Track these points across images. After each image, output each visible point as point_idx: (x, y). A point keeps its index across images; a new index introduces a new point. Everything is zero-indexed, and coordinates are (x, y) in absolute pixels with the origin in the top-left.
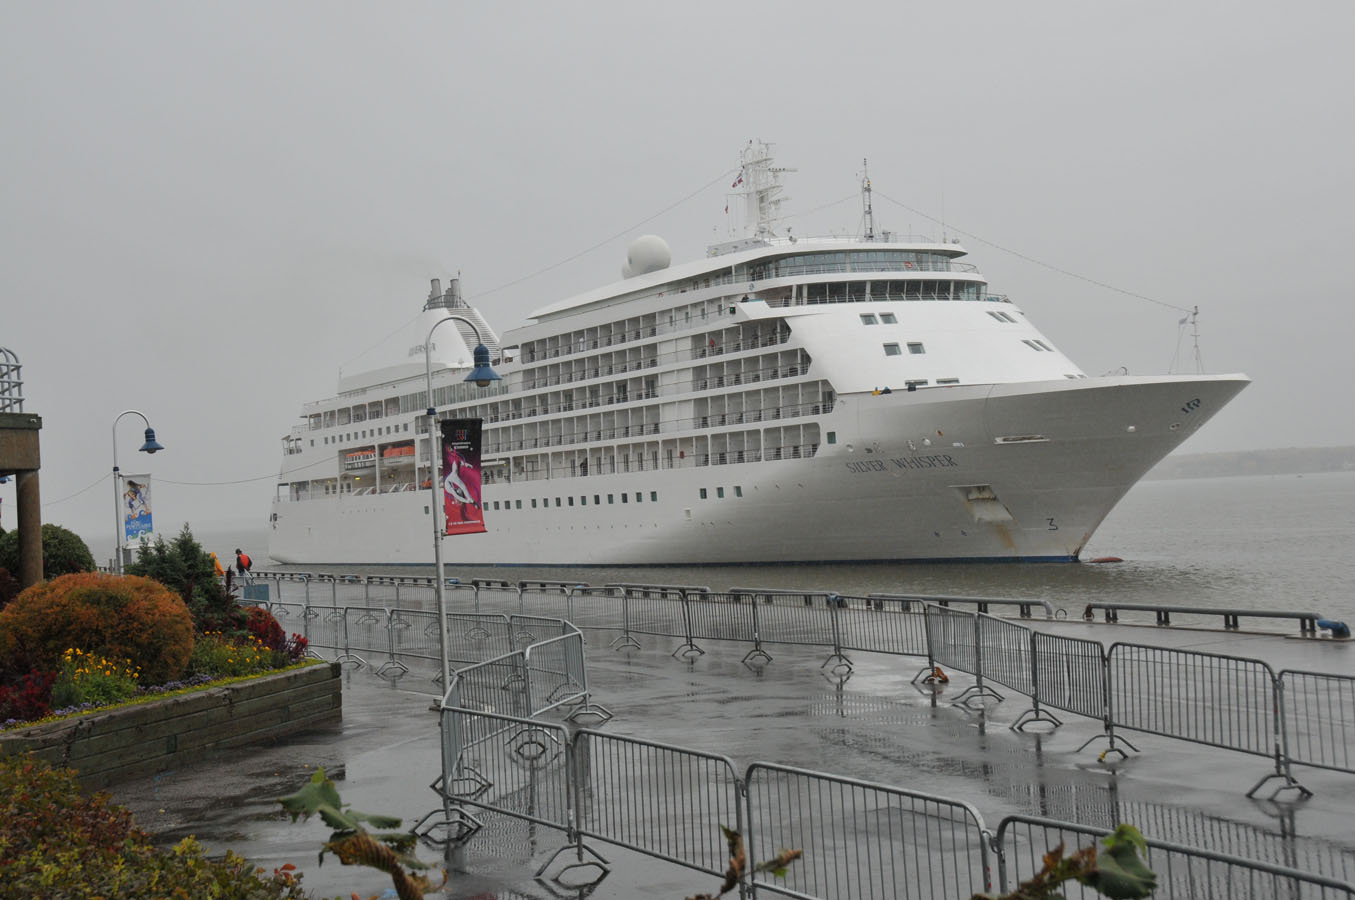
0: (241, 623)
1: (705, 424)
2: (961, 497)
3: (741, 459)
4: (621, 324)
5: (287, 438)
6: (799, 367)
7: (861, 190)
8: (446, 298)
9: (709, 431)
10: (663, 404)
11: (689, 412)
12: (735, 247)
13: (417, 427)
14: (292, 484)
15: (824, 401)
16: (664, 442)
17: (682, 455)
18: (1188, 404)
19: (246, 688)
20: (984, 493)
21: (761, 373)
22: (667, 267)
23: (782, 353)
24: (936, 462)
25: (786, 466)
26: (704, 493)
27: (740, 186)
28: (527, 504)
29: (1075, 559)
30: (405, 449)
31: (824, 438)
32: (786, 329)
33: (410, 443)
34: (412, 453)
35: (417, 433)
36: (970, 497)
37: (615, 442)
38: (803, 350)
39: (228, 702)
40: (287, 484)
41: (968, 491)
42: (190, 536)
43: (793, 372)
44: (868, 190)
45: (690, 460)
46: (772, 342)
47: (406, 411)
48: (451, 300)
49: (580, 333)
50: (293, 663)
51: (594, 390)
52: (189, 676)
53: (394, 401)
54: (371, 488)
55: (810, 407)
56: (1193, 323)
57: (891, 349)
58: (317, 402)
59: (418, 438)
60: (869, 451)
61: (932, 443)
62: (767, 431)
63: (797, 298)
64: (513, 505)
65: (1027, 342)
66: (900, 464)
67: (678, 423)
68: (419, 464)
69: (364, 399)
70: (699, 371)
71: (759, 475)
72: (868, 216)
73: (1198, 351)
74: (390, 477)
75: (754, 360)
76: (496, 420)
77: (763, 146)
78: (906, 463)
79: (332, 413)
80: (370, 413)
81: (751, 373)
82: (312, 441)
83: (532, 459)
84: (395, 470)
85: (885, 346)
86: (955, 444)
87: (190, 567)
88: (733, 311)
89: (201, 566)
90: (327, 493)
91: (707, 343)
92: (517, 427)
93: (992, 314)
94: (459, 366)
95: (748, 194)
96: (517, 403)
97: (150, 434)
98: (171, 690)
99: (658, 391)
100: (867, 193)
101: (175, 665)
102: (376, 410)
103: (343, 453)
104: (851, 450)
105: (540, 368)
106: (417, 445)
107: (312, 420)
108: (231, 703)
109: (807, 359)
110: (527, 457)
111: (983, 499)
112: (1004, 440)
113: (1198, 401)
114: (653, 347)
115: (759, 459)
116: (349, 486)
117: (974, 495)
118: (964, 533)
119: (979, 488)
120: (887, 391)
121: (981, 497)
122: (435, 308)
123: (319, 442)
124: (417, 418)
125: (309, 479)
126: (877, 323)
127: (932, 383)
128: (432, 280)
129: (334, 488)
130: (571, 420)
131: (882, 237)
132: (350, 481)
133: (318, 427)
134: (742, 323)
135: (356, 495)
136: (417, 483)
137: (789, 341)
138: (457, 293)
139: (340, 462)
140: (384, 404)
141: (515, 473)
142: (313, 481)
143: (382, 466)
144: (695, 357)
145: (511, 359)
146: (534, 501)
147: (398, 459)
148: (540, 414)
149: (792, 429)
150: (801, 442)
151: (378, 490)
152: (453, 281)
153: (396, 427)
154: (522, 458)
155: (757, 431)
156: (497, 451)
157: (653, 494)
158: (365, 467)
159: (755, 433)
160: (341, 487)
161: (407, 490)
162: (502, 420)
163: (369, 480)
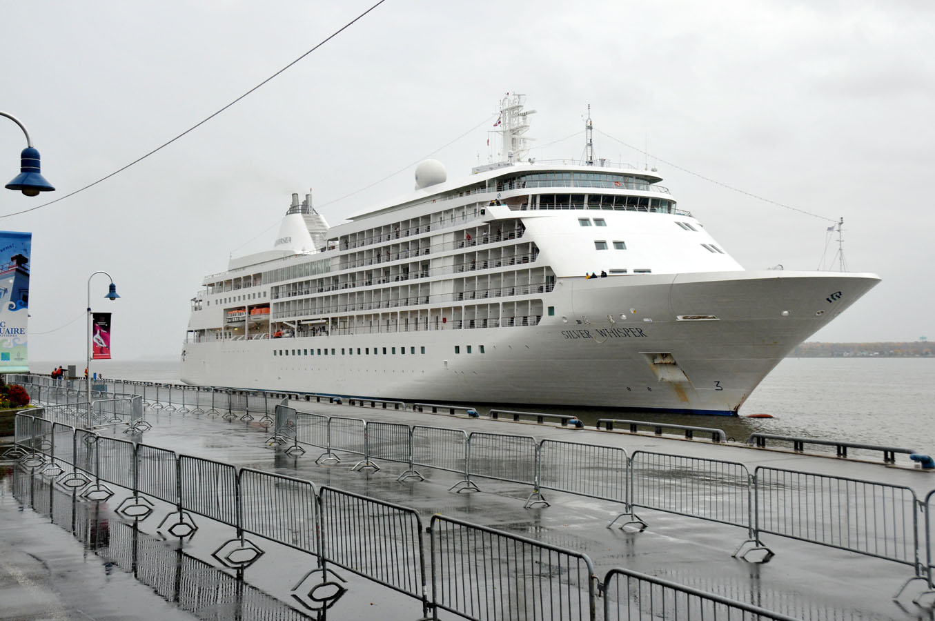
1: (461, 297)
2: (648, 361)
3: (485, 325)
4: (406, 222)
5: (194, 299)
6: (530, 257)
7: (585, 127)
8: (302, 207)
9: (463, 303)
10: (433, 282)
11: (450, 288)
12: (491, 168)
13: (272, 294)
14: (196, 331)
15: (547, 282)
16: (432, 310)
17: (444, 320)
18: (832, 295)
20: (666, 358)
21: (502, 261)
23: (518, 245)
24: (630, 333)
25: (517, 330)
26: (457, 349)
27: (499, 125)
28: (338, 352)
29: (735, 414)
30: (264, 309)
31: (546, 311)
32: (522, 227)
33: (267, 305)
34: (268, 312)
35: (272, 299)
36: (656, 362)
37: (398, 309)
38: (533, 243)
40: (192, 331)
41: (654, 357)
43: (526, 260)
44: (590, 128)
45: (449, 324)
46: (512, 236)
47: (265, 283)
48: (306, 209)
49: (379, 229)
51: (387, 270)
53: (258, 276)
54: (242, 337)
55: (536, 287)
56: (838, 231)
57: (600, 245)
58: (213, 275)
59: (272, 302)
60: (579, 322)
61: (627, 317)
62: (504, 304)
63: (532, 205)
64: (330, 352)
65: (704, 246)
66: (602, 333)
67: (442, 297)
68: (272, 321)
69: (241, 274)
70: (459, 257)
71: (498, 337)
72: (589, 148)
73: (841, 254)
75: (497, 251)
76: (322, 291)
77: (516, 97)
78: (607, 333)
79: (221, 283)
80: (244, 283)
81: (495, 261)
82: (208, 302)
83: (343, 319)
85: (596, 242)
86: (646, 320)
88: (483, 212)
90: (217, 338)
91: (465, 237)
92: (335, 297)
93: (679, 224)
94: (302, 252)
95: (504, 132)
96: (336, 279)
99: (430, 272)
100: (589, 131)
102: (248, 281)
103: (227, 311)
104: (566, 321)
105: (351, 254)
106: (271, 306)
107: (210, 288)
109: (536, 250)
110: (340, 318)
111: (665, 364)
112: (684, 318)
113: (840, 293)
114: (427, 240)
115: (497, 325)
116: (230, 334)
117: (658, 361)
118: (649, 389)
119: (662, 355)
120: (594, 276)
121: (664, 362)
122: (293, 213)
123: (213, 303)
124: (272, 288)
125: (206, 328)
126: (591, 225)
127: (630, 272)
128: (293, 195)
129: (221, 335)
130: (370, 292)
131: (599, 162)
132: (230, 330)
133: (213, 293)
134: (490, 222)
135: (233, 340)
136: (270, 333)
137: (523, 236)
138: (309, 204)
139: (224, 318)
140: (252, 278)
141: (332, 329)
142: (208, 330)
143: (249, 320)
144: (456, 247)
145: (333, 248)
146: (343, 350)
147: (259, 317)
148: (350, 287)
149: (522, 304)
150: (529, 313)
151: (246, 337)
152: (307, 195)
153: (259, 293)
154: (337, 318)
155: (498, 305)
156: (322, 312)
157: (423, 348)
158: (239, 321)
159: (496, 305)
160: (226, 334)
161: (264, 338)
162: (326, 291)
163: (242, 331)
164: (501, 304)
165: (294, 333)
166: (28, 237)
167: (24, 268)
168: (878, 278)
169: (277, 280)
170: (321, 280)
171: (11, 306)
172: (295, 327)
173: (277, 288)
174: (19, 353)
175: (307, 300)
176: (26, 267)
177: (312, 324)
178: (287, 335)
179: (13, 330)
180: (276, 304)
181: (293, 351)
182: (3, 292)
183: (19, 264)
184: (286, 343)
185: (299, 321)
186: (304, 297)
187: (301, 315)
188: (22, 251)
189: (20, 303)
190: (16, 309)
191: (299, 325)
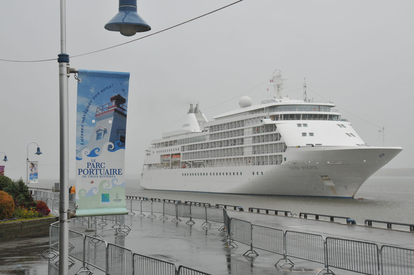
0: (34, 205)
1: (255, 153)
2: (321, 178)
3: (263, 164)
4: (235, 122)
5: (147, 150)
6: (278, 138)
7: (303, 87)
8: (194, 110)
9: (256, 155)
10: (245, 147)
11: (251, 149)
12: (268, 101)
13: (181, 149)
14: (147, 165)
15: (284, 148)
16: (244, 158)
17: (250, 162)
18: (381, 155)
19: (27, 222)
20: (326, 177)
21: (269, 139)
22: (251, 106)
23: (274, 134)
24: (312, 168)
25: (274, 167)
26: (253, 173)
28: (209, 174)
29: (353, 198)
30: (178, 156)
31: (283, 159)
32: (276, 127)
33: (179, 154)
34: (180, 157)
35: (181, 151)
36: (323, 178)
37: (232, 157)
38: (279, 133)
39: (20, 225)
40: (146, 165)
41: (322, 176)
42: (22, 180)
43: (277, 140)
44: (305, 87)
45: (251, 163)
46: (272, 130)
47: (179, 144)
48: (196, 111)
49: (225, 124)
50: (45, 216)
51: (227, 141)
52: (11, 218)
53: (175, 141)
54: (168, 167)
55: (280, 150)
56: (383, 132)
57: (304, 134)
58: (155, 140)
59: (181, 153)
60: (295, 164)
61: (310, 162)
62: (270, 156)
63: (280, 118)
64: (205, 174)
65: (347, 134)
67: (248, 153)
68: (181, 161)
69: (168, 140)
70: (254, 137)
71: (267, 169)
72: (305, 95)
74: (175, 164)
75: (267, 135)
76: (202, 148)
77: (279, 71)
78: (304, 168)
79: (159, 144)
80: (169, 144)
81: (267, 139)
82: (153, 152)
83: (211, 161)
84: (176, 162)
85: (303, 133)
86: (317, 163)
87: (21, 189)
88: (262, 121)
89: (24, 189)
90: (157, 168)
91: (257, 129)
92: (208, 151)
93: (338, 125)
94: (194, 131)
95: (275, 86)
96: (208, 143)
97: (38, 149)
98: (4, 221)
99: (244, 143)
100: (305, 88)
101: (7, 214)
102: (171, 143)
103: (162, 156)
104: (290, 163)
105: (214, 134)
106: (181, 155)
107: (154, 145)
108: (21, 225)
109: (280, 136)
110: (210, 160)
111: (326, 179)
112: (330, 162)
113: (384, 154)
114: (243, 130)
115: (267, 164)
116: (163, 166)
117: (324, 178)
118: (322, 189)
119: (325, 176)
120: (299, 147)
121: (326, 178)
122: (191, 113)
123: (155, 152)
124: (182, 147)
125: (152, 163)
126: (302, 126)
128: (191, 105)
129: (159, 167)
130: (221, 150)
131: (308, 101)
132: (163, 165)
133: (155, 148)
134: (265, 125)
135: (164, 169)
136: (181, 166)
137: (276, 130)
138: (198, 109)
139: (161, 159)
140: (173, 142)
141: (206, 165)
142: (153, 164)
143: (172, 160)
144: (253, 134)
145: (207, 131)
146: (211, 173)
147: (176, 159)
148: (214, 147)
149: (276, 156)
150: (278, 160)
151: (170, 168)
152: (197, 105)
153: (176, 149)
154: (208, 160)
155: (267, 156)
156: (202, 158)
157: (241, 173)
158: (167, 161)
159: (267, 157)
160: (161, 166)
161: (178, 168)
162: (204, 149)
163: (168, 165)
164: (268, 156)
165: (191, 166)
166: (125, 77)
167: (121, 108)
168: (402, 149)
169: (183, 143)
170: (202, 144)
171: (110, 146)
172: (191, 163)
173: (184, 147)
174: (117, 194)
175: (196, 152)
176: (124, 107)
177: (199, 163)
178: (188, 167)
179: (112, 170)
180: (183, 154)
181: (191, 174)
182: (103, 133)
183: (117, 104)
184: (187, 170)
185: (193, 161)
186: (195, 151)
187: (194, 158)
188: (121, 91)
189: (118, 144)
190: (114, 150)
191: (193, 162)
